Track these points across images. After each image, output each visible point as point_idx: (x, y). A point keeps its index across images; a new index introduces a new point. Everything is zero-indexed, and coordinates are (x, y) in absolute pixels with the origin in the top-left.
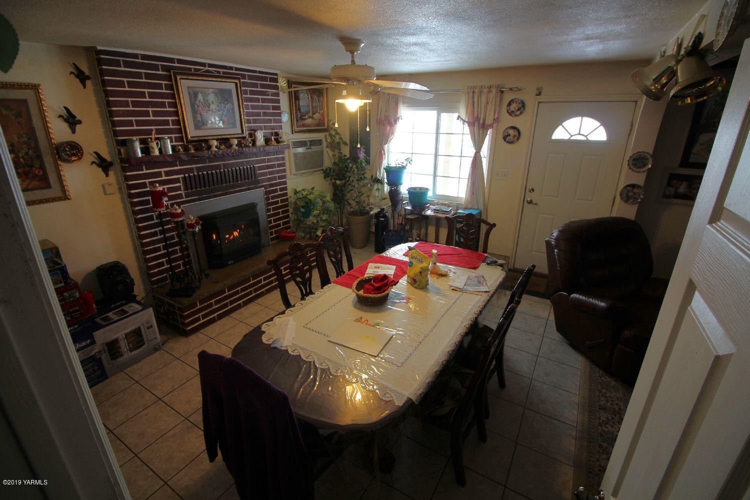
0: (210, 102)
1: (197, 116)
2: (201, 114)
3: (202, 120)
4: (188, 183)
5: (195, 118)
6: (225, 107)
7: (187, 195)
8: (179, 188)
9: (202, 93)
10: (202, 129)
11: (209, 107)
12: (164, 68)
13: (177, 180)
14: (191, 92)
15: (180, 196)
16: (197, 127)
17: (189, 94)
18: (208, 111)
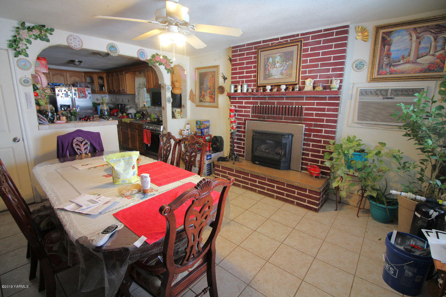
0: (276, 62)
1: (266, 71)
2: (269, 70)
3: (269, 74)
4: (255, 110)
5: (265, 72)
6: (286, 64)
7: (252, 116)
8: (249, 112)
9: (272, 58)
10: (268, 79)
11: (275, 65)
12: (255, 48)
13: (249, 107)
14: (266, 58)
15: (248, 116)
16: (265, 78)
17: (265, 59)
18: (274, 68)
